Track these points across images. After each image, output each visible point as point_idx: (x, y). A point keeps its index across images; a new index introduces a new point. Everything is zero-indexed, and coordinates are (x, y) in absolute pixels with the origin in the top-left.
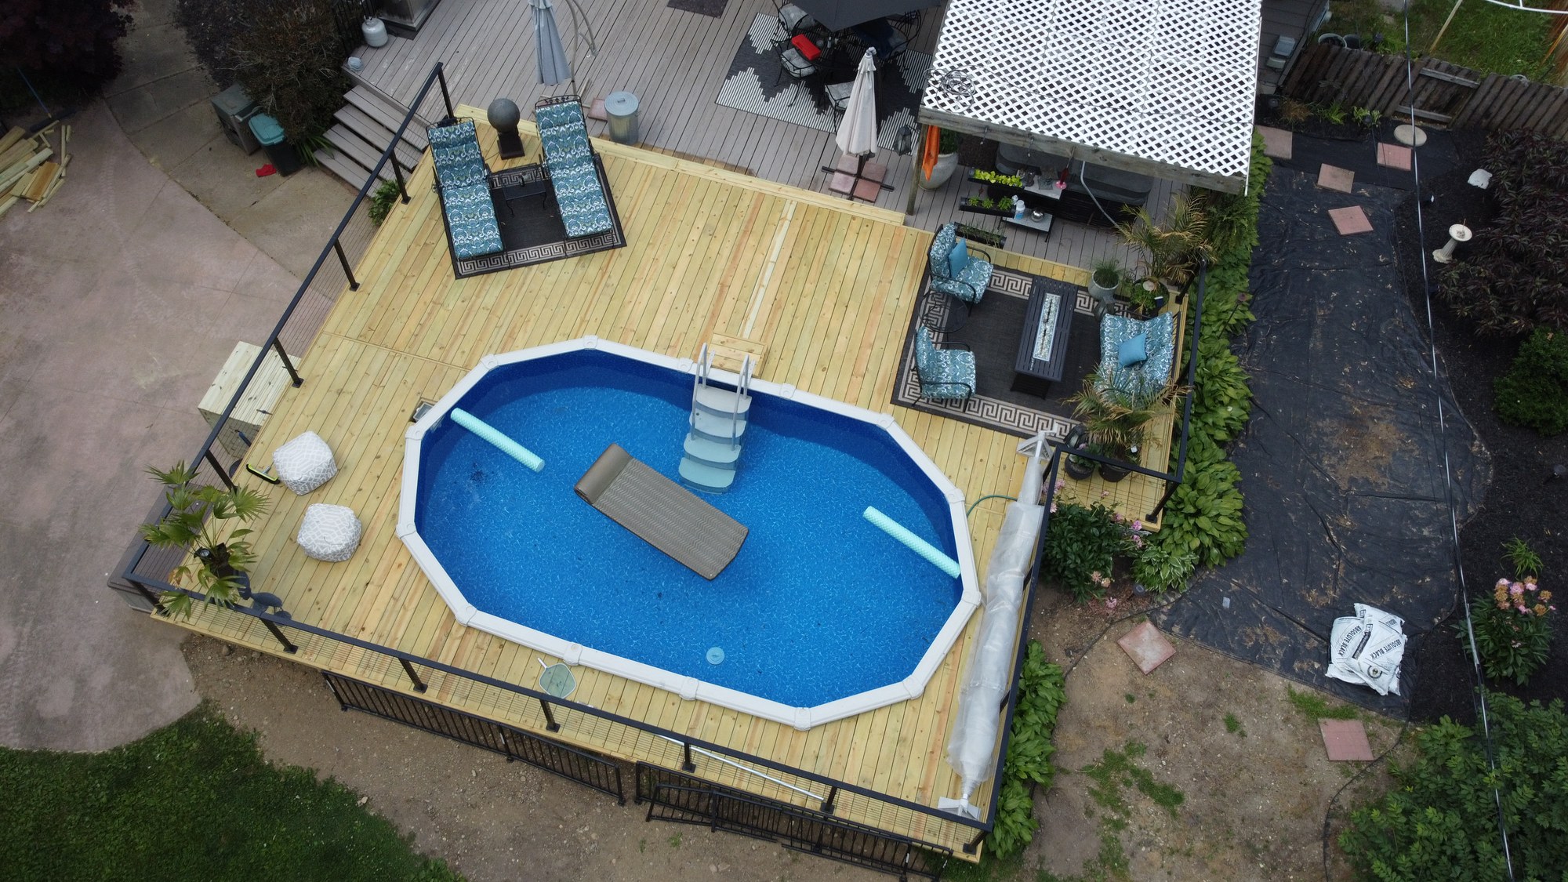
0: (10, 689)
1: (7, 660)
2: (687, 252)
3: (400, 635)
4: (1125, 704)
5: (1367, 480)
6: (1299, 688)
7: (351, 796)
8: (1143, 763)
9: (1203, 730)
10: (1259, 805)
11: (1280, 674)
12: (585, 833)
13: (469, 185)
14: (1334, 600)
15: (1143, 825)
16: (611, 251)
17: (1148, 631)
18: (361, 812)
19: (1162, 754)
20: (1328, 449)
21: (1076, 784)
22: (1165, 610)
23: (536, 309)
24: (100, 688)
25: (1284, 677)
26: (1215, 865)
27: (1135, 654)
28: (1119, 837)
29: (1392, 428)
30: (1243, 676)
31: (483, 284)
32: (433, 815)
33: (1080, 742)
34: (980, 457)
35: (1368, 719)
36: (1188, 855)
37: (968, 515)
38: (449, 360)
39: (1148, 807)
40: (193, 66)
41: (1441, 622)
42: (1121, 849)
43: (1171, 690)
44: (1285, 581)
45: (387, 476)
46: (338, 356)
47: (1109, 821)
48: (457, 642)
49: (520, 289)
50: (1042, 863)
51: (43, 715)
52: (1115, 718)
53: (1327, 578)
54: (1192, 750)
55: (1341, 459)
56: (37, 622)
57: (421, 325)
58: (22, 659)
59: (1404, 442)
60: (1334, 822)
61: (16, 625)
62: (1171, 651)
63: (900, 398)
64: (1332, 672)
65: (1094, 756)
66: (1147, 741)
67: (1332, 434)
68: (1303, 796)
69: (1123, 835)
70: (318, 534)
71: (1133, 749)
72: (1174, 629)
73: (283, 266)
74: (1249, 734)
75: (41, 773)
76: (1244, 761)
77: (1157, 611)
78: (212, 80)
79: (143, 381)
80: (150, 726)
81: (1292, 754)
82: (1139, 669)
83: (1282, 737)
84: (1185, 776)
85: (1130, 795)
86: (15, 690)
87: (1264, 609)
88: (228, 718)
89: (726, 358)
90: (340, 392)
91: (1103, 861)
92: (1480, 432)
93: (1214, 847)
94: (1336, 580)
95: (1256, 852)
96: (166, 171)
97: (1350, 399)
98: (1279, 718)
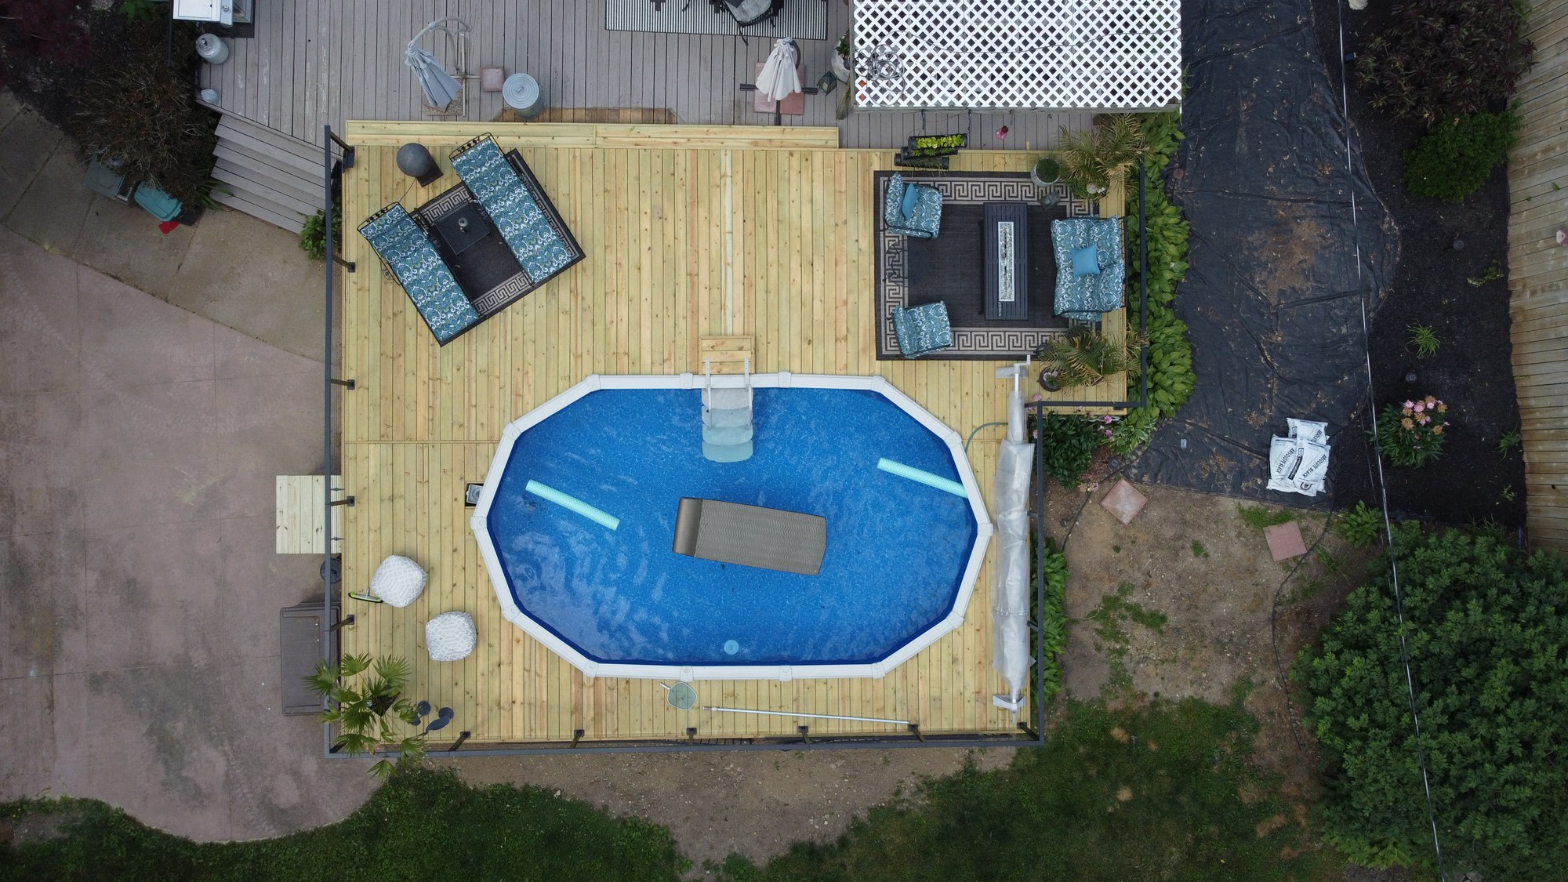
0: (244, 796)
1: (227, 776)
2: (645, 246)
3: (545, 699)
4: (1113, 554)
5: (1293, 288)
6: (1247, 504)
7: (547, 793)
8: (1132, 599)
9: (1176, 560)
10: (1223, 609)
11: (1231, 496)
12: (732, 769)
13: (415, 251)
14: (1271, 418)
15: (1139, 647)
16: (573, 267)
17: (1124, 487)
18: (560, 802)
19: (1146, 586)
20: (1259, 265)
21: (1085, 629)
22: (1135, 464)
23: (530, 357)
24: (313, 774)
25: (1235, 497)
26: (1194, 664)
27: (1116, 511)
28: (1123, 661)
29: (1313, 224)
30: (1203, 505)
31: (469, 344)
32: (613, 788)
33: (1084, 594)
34: (965, 390)
35: (1302, 516)
36: (1174, 661)
37: (966, 451)
38: (473, 437)
39: (1141, 634)
40: (17, 110)
41: (1358, 417)
42: (1126, 670)
43: (1148, 534)
44: (1230, 410)
45: (471, 566)
46: (372, 462)
47: (1115, 651)
48: (592, 690)
49: (505, 339)
50: (1069, 695)
51: (282, 807)
52: (1107, 568)
53: (1264, 399)
54: (1170, 578)
55: (1271, 272)
56: (231, 739)
57: (431, 407)
58: (238, 771)
59: (1324, 238)
60: (1279, 609)
61: (216, 747)
62: (1144, 500)
63: (884, 352)
64: (1272, 485)
65: (1095, 603)
66: (1134, 580)
67: (1262, 246)
68: (1256, 595)
69: (1125, 658)
70: (446, 648)
71: (1125, 589)
72: (1144, 479)
73: (247, 334)
74: (1211, 554)
75: (308, 848)
76: (1209, 577)
77: (1129, 467)
78: (47, 122)
79: (188, 498)
80: (369, 790)
81: (1245, 563)
82: (1120, 522)
83: (1237, 550)
84: (1166, 601)
85: (1126, 626)
86: (249, 796)
87: (1214, 441)
88: (425, 766)
89: (721, 363)
90: (392, 499)
91: (1113, 682)
92: (1389, 208)
93: (1192, 649)
94: (1271, 398)
95: (1223, 645)
96: (68, 256)
97: (1275, 203)
98: (1233, 534)
